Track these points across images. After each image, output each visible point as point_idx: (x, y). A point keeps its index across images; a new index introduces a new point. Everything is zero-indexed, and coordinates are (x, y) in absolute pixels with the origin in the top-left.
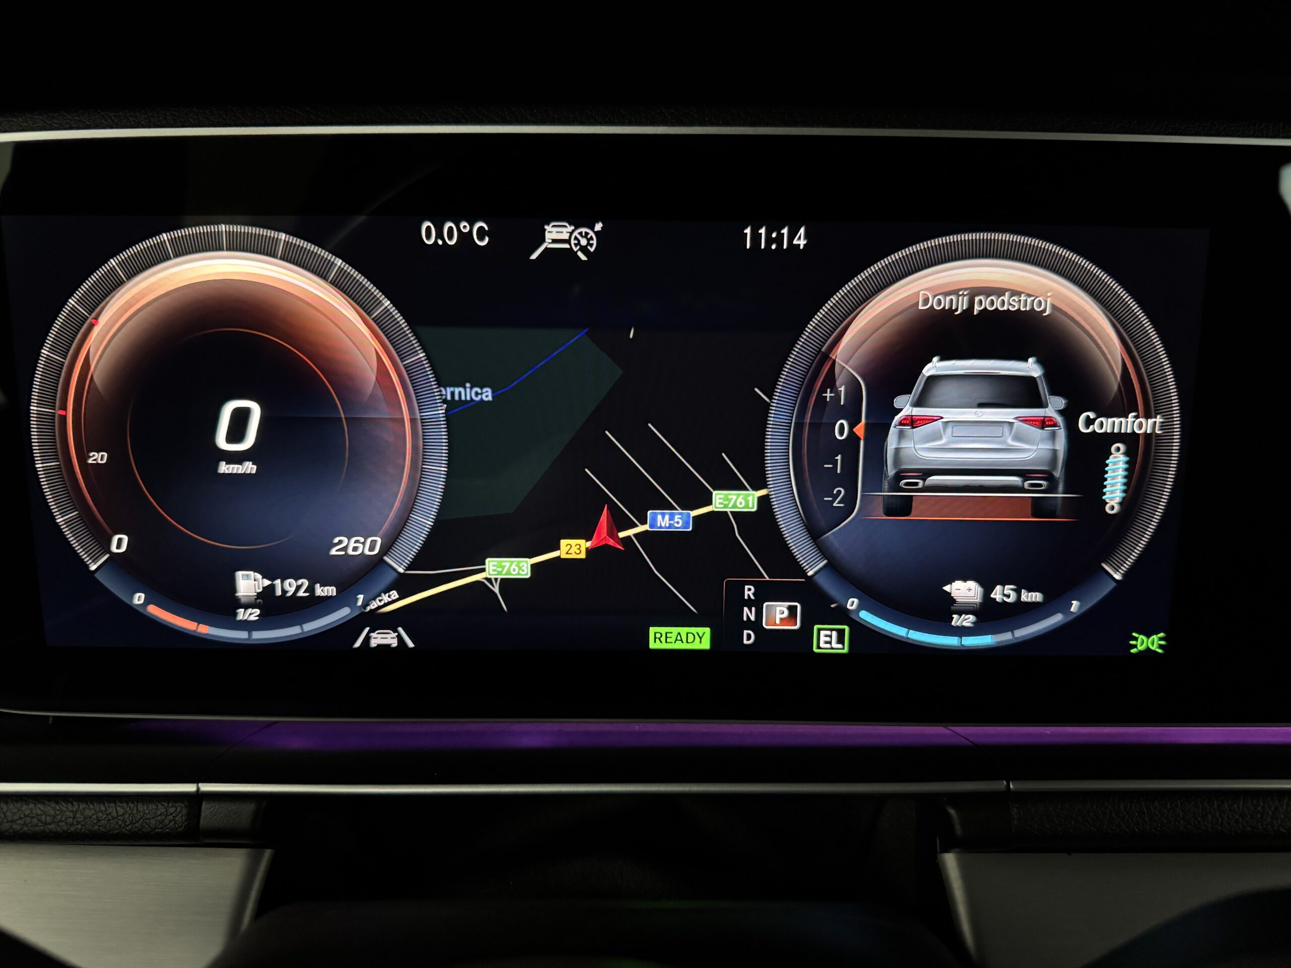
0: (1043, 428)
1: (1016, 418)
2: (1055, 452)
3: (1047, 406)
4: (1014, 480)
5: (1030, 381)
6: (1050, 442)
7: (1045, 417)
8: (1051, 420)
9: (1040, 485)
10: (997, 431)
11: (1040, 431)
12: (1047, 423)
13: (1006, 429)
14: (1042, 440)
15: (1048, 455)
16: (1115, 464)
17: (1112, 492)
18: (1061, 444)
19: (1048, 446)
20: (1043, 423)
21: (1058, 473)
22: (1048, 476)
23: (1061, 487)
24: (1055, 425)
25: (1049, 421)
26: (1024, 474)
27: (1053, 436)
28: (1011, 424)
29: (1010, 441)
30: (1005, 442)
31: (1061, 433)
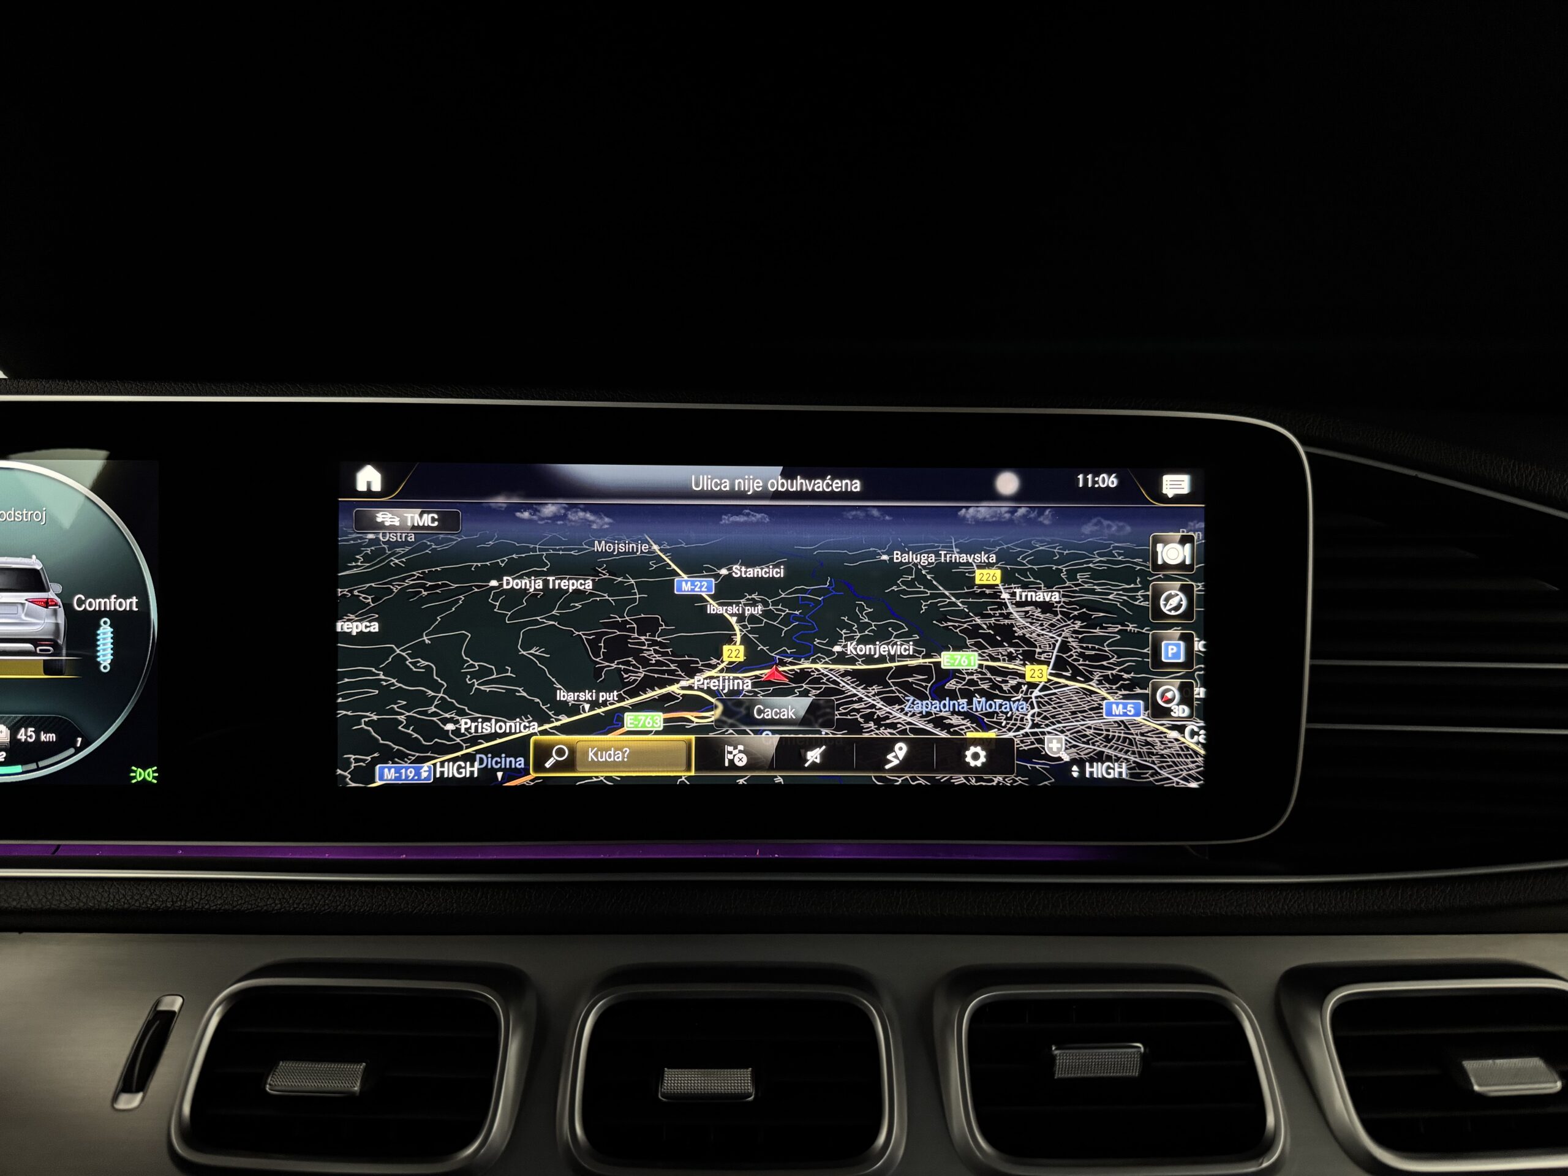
0: (47, 607)
1: (26, 600)
2: (57, 625)
3: (49, 591)
4: (28, 646)
5: (34, 573)
6: (54, 618)
7: (48, 599)
8: (53, 601)
9: (49, 650)
10: (13, 609)
11: (45, 609)
12: (50, 603)
13: (20, 607)
14: (47, 616)
15: (52, 628)
16: (104, 633)
17: (104, 655)
18: (61, 619)
19: (52, 620)
20: (47, 604)
21: (60, 641)
22: (54, 644)
23: (64, 652)
24: (56, 605)
25: (51, 601)
26: (35, 642)
27: (55, 612)
28: (23, 604)
29: (23, 617)
30: (20, 618)
31: (61, 611)
